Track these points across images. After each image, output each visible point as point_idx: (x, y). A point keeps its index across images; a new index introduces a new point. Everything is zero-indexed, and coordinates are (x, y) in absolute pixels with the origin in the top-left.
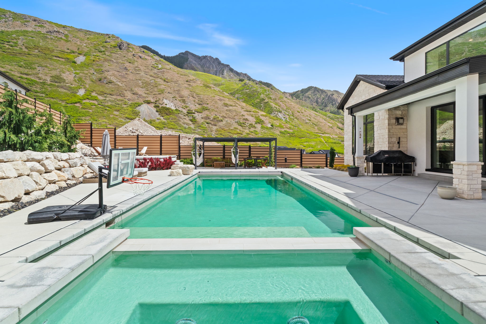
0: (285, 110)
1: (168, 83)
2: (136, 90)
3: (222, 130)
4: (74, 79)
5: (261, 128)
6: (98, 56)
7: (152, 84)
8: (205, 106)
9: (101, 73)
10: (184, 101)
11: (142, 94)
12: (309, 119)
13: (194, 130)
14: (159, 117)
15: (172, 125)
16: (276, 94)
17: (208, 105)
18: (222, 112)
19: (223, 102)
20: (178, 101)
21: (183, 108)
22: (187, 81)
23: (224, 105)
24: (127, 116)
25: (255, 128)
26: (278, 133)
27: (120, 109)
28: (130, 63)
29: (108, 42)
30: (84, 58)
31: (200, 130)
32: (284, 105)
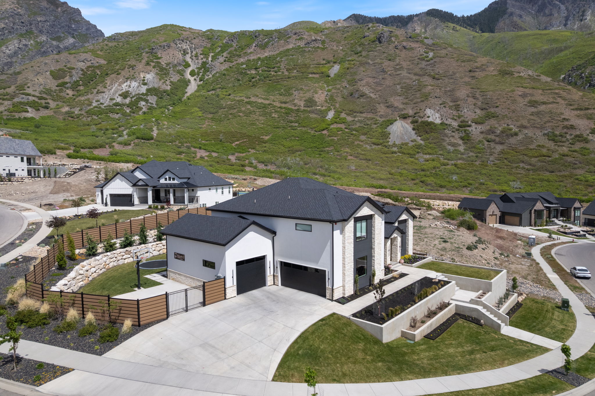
1: (439, 82)
2: (392, 100)
3: (512, 152)
4: (326, 99)
6: (353, 61)
7: (414, 88)
8: (492, 110)
9: (354, 84)
10: (457, 108)
11: (398, 105)
13: (462, 154)
14: (414, 137)
15: (430, 148)
17: (496, 109)
18: (521, 118)
19: (527, 100)
20: (448, 108)
21: (453, 119)
22: (470, 71)
23: (528, 104)
24: (374, 140)
27: (368, 132)
28: (390, 60)
29: (366, 36)
30: (339, 67)
31: (471, 154)
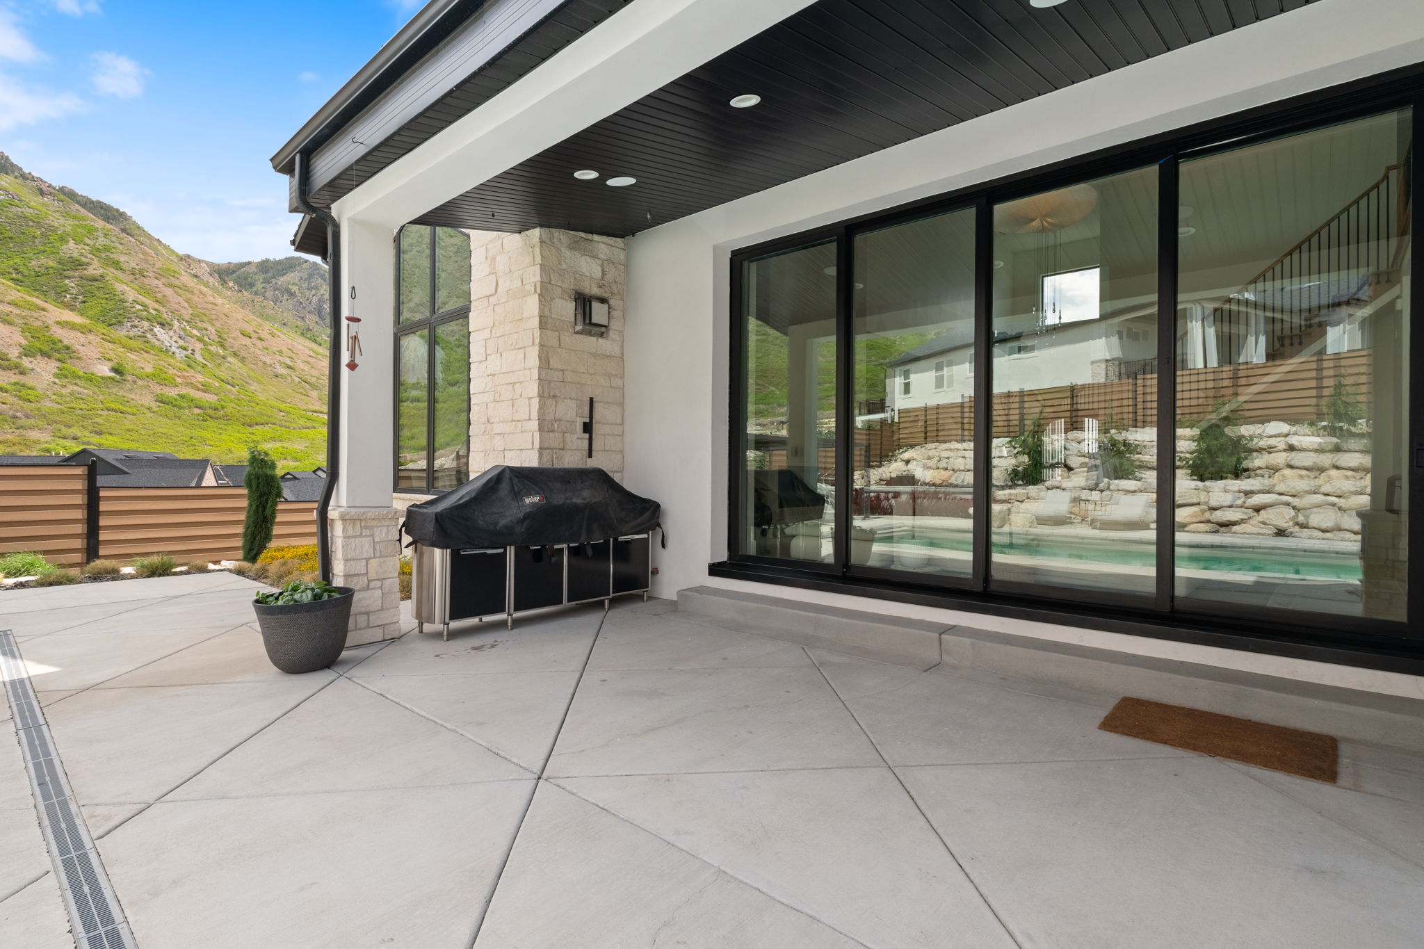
0: (187, 322)
5: (55, 375)
12: (289, 362)
16: (144, 253)
25: (23, 373)
26: (148, 401)
32: (180, 299)
